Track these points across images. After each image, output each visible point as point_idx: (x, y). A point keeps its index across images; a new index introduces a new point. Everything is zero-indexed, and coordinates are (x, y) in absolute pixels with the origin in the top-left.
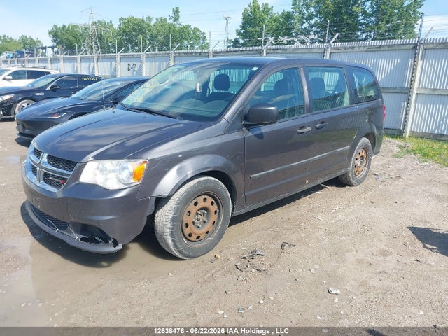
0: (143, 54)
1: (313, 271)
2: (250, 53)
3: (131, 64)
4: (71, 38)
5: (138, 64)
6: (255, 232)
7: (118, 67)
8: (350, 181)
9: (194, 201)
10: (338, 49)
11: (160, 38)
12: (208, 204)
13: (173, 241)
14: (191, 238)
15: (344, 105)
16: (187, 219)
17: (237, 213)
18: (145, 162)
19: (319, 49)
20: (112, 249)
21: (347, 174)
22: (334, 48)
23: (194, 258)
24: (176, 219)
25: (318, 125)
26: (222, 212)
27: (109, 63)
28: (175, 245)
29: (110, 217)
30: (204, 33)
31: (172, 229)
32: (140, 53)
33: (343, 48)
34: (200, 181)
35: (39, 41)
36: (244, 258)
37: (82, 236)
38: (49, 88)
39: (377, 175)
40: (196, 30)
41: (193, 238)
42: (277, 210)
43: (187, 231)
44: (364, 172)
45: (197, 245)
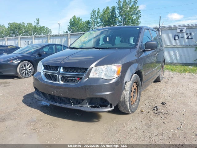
0: (33, 37)
3: (27, 41)
5: (30, 41)
7: (19, 43)
8: (160, 79)
9: (133, 85)
12: (136, 87)
14: (132, 103)
20: (110, 109)
23: (133, 112)
26: (139, 91)
27: (14, 41)
29: (110, 93)
30: (51, 30)
32: (32, 36)
36: (154, 110)
39: (164, 77)
40: (47, 28)
43: (131, 100)
45: (133, 106)
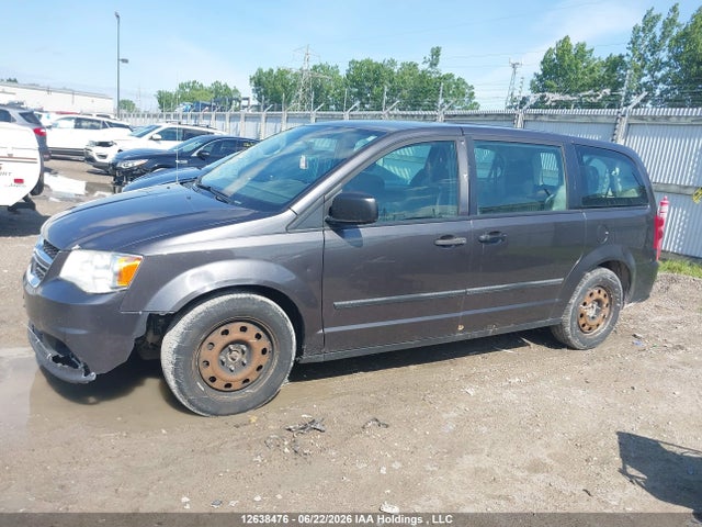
1: (383, 471)
2: (499, 118)
4: (279, 87)
6: (346, 394)
8: (569, 340)
9: (223, 329)
10: (641, 118)
11: (404, 92)
12: (250, 336)
13: (177, 382)
14: (215, 385)
15: (554, 209)
16: (206, 353)
17: (306, 358)
18: (139, 259)
19: (608, 117)
20: (82, 378)
21: (561, 326)
22: (636, 117)
23: (217, 415)
24: (184, 351)
25: (483, 237)
26: (276, 352)
28: (181, 390)
29: (83, 332)
30: (472, 87)
31: (176, 365)
33: (651, 116)
34: (233, 300)
35: (236, 91)
36: (290, 430)
37: (56, 353)
38: (195, 154)
39: (639, 338)
40: (461, 82)
41: (219, 384)
42: (412, 367)
43: (207, 373)
44: (603, 328)
45: (225, 397)
